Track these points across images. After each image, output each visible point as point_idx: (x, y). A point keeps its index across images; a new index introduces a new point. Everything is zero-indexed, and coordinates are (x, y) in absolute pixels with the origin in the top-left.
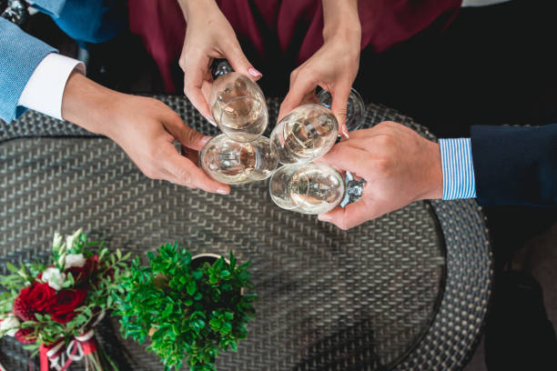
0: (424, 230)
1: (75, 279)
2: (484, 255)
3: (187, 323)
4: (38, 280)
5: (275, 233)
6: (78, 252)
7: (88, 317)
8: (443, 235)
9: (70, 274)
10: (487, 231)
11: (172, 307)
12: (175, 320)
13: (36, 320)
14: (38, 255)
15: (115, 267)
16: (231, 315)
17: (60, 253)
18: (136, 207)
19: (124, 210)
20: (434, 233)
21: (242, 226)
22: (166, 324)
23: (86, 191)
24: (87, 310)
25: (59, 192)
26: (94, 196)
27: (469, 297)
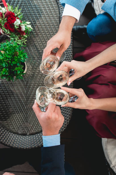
0: (37, 129)
1: (17, 29)
2: (30, 146)
3: (4, 62)
4: (17, 18)
5: (34, 86)
6: (26, 29)
7: (7, 32)
8: (35, 134)
9: (18, 27)
10: (37, 147)
11: (9, 57)
12: (5, 58)
13: (5, 18)
14: (25, 17)
15: (22, 40)
16: (7, 74)
17: (24, 24)
18: (40, 45)
19: (39, 41)
20: (36, 132)
21: (36, 76)
22: (4, 56)
23: (45, 30)
24: (9, 33)
25: (44, 22)
26: (43, 32)
27: (13, 141)
